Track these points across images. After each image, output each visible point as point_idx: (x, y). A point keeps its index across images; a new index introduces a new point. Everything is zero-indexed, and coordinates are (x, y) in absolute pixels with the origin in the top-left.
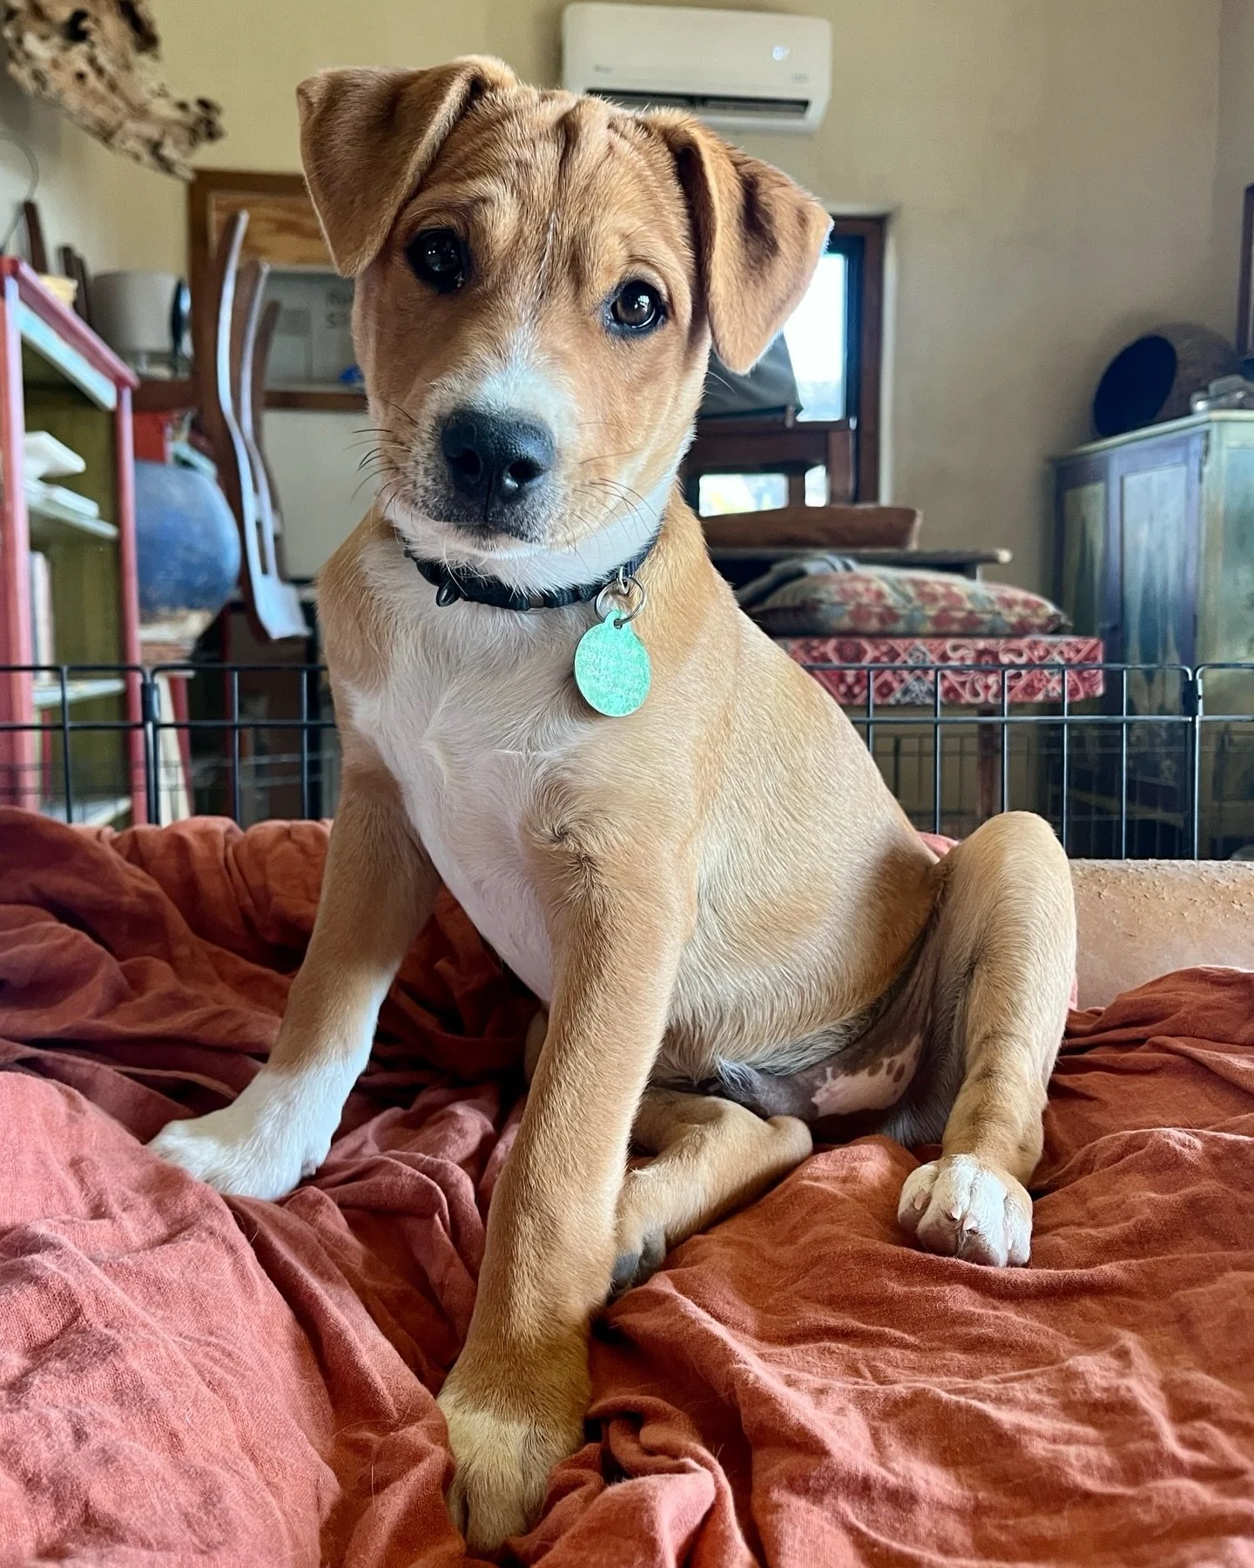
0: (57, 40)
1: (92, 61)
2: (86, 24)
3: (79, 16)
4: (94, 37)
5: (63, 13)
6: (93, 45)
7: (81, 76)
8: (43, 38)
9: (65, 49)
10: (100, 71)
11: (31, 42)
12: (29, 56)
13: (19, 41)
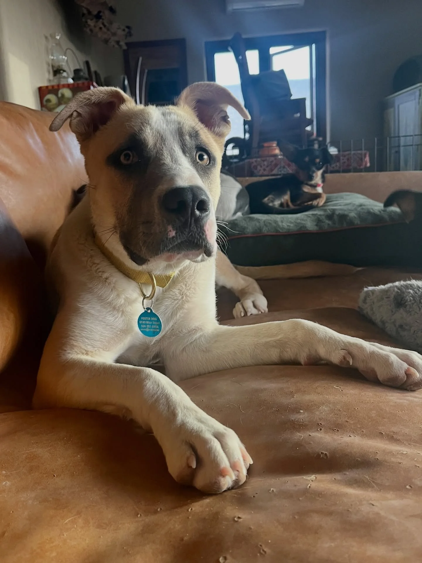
0: (94, 20)
1: (103, 24)
2: (101, 14)
3: (99, 12)
4: (103, 17)
5: (95, 13)
6: (103, 19)
7: (101, 28)
8: (92, 20)
9: (97, 22)
10: (105, 26)
11: (89, 22)
12: (89, 25)
13: (87, 22)
